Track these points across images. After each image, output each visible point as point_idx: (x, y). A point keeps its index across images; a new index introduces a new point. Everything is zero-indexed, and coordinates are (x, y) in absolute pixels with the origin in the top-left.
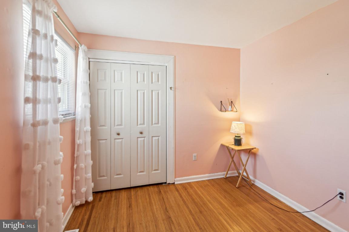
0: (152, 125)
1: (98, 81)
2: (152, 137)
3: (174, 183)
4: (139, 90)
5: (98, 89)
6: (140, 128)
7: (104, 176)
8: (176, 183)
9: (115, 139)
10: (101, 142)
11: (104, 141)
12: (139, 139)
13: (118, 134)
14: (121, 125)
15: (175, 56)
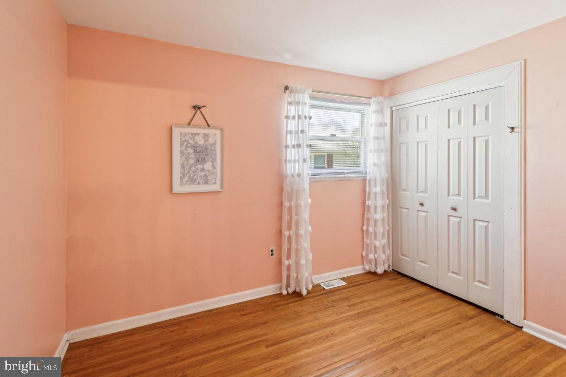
0: (474, 198)
1: (400, 133)
2: (474, 220)
3: (522, 328)
4: (451, 139)
5: (400, 144)
6: (454, 200)
7: (405, 256)
8: (524, 329)
9: (418, 210)
10: (403, 210)
11: (405, 211)
12: (451, 218)
13: (422, 205)
14: (425, 192)
15: (525, 60)
